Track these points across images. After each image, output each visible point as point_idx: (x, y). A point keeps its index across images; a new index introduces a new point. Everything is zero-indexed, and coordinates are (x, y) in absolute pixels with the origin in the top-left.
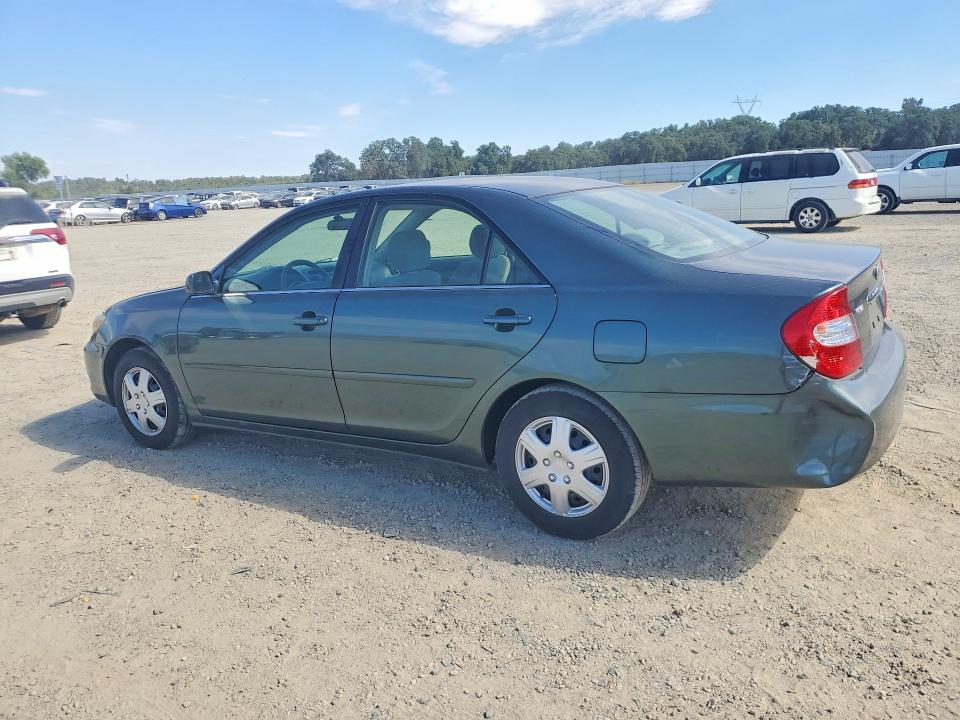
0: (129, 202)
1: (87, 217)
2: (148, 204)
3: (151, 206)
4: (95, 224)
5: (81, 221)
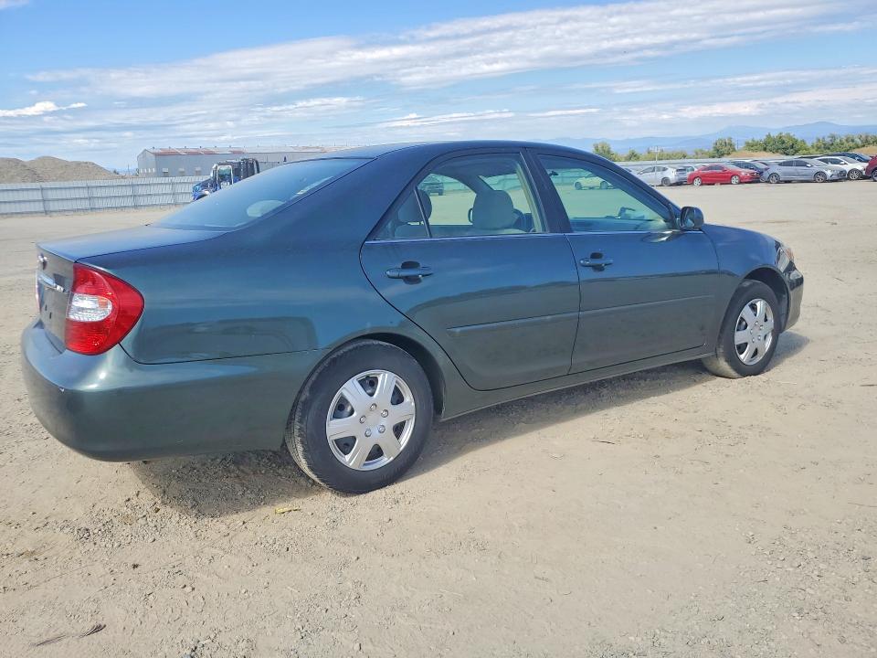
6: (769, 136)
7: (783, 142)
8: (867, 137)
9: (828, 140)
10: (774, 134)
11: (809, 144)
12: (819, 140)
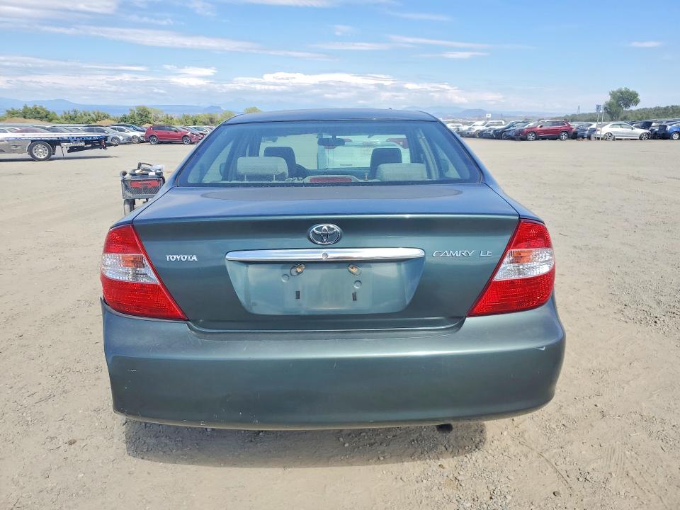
0: (653, 124)
1: (613, 134)
2: (666, 126)
3: (669, 128)
4: (617, 139)
5: (609, 137)
6: (26, 107)
7: (39, 113)
8: (98, 113)
9: (72, 113)
10: (30, 106)
11: (59, 116)
12: (65, 113)
